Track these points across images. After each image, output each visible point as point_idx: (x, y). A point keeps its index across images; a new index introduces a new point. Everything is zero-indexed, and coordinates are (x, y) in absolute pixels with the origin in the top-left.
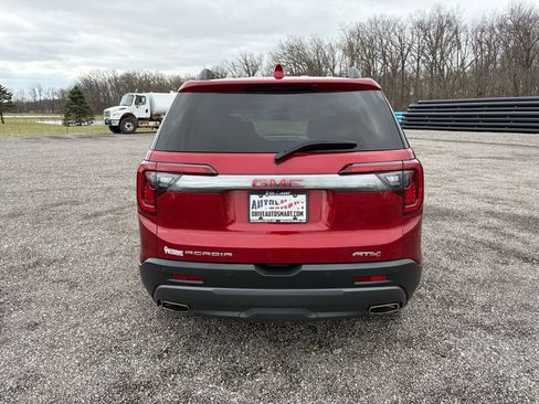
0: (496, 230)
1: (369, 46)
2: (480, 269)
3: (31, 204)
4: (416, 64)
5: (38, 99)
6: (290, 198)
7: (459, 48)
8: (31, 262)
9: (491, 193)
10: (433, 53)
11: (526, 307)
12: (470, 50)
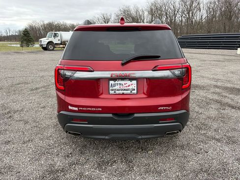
0: (219, 94)
1: (160, 10)
2: (213, 113)
3: (6, 84)
4: (181, 18)
5: (8, 35)
6: (129, 82)
7: (200, 11)
8: (6, 111)
9: (216, 77)
10: (188, 13)
11: (234, 130)
12: (205, 12)
